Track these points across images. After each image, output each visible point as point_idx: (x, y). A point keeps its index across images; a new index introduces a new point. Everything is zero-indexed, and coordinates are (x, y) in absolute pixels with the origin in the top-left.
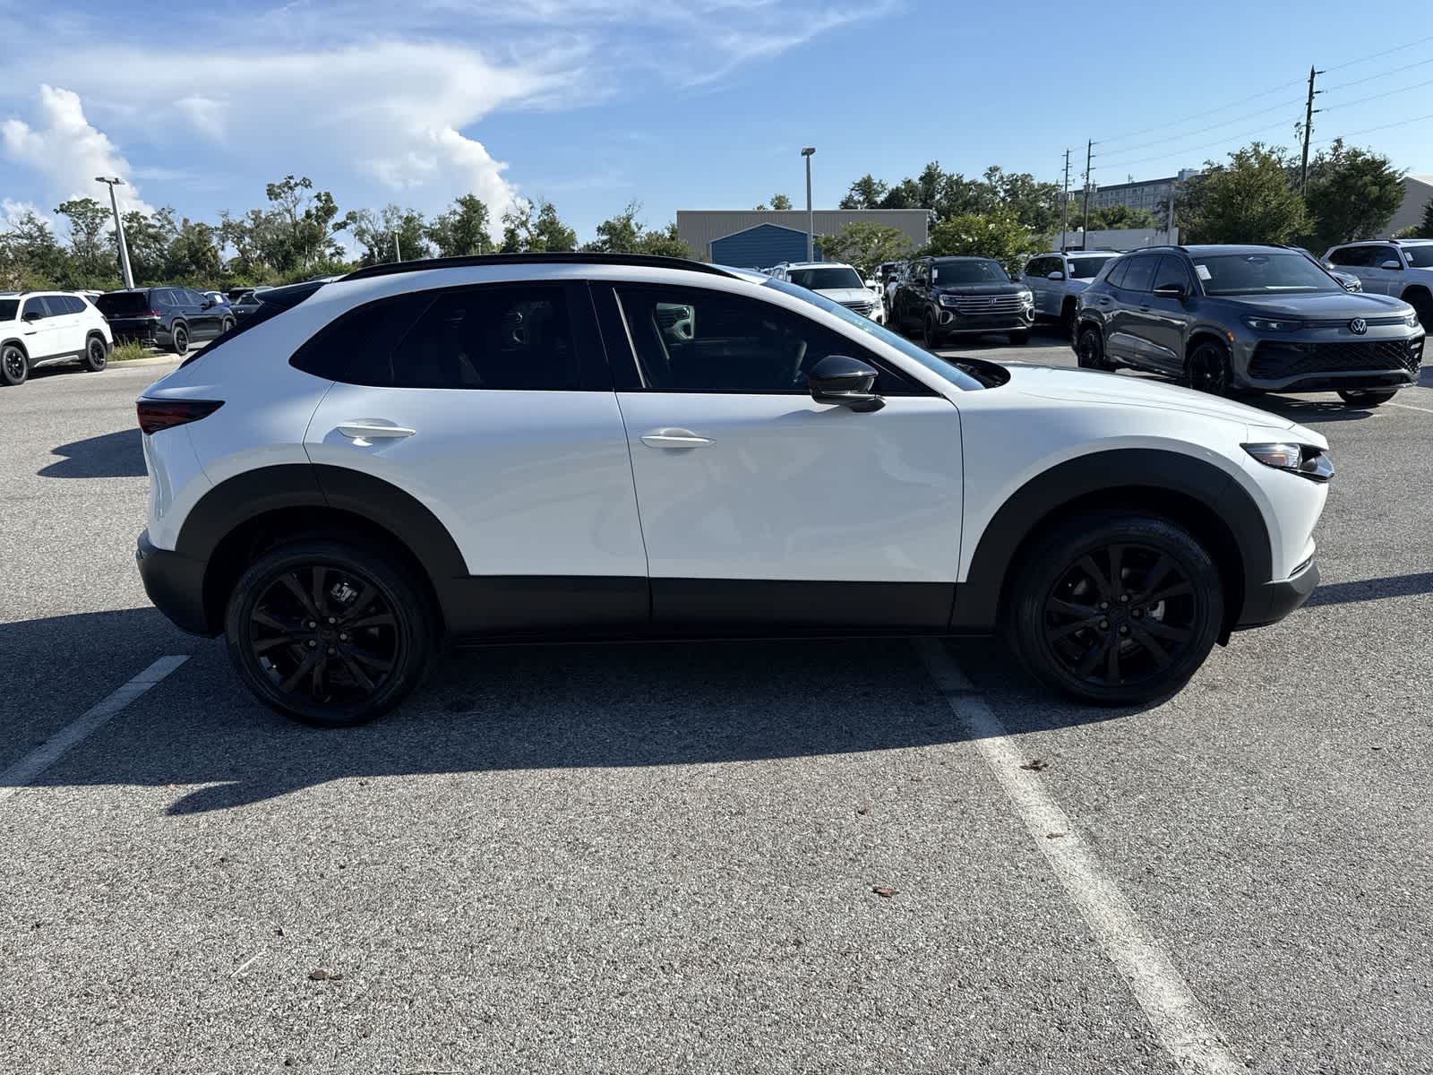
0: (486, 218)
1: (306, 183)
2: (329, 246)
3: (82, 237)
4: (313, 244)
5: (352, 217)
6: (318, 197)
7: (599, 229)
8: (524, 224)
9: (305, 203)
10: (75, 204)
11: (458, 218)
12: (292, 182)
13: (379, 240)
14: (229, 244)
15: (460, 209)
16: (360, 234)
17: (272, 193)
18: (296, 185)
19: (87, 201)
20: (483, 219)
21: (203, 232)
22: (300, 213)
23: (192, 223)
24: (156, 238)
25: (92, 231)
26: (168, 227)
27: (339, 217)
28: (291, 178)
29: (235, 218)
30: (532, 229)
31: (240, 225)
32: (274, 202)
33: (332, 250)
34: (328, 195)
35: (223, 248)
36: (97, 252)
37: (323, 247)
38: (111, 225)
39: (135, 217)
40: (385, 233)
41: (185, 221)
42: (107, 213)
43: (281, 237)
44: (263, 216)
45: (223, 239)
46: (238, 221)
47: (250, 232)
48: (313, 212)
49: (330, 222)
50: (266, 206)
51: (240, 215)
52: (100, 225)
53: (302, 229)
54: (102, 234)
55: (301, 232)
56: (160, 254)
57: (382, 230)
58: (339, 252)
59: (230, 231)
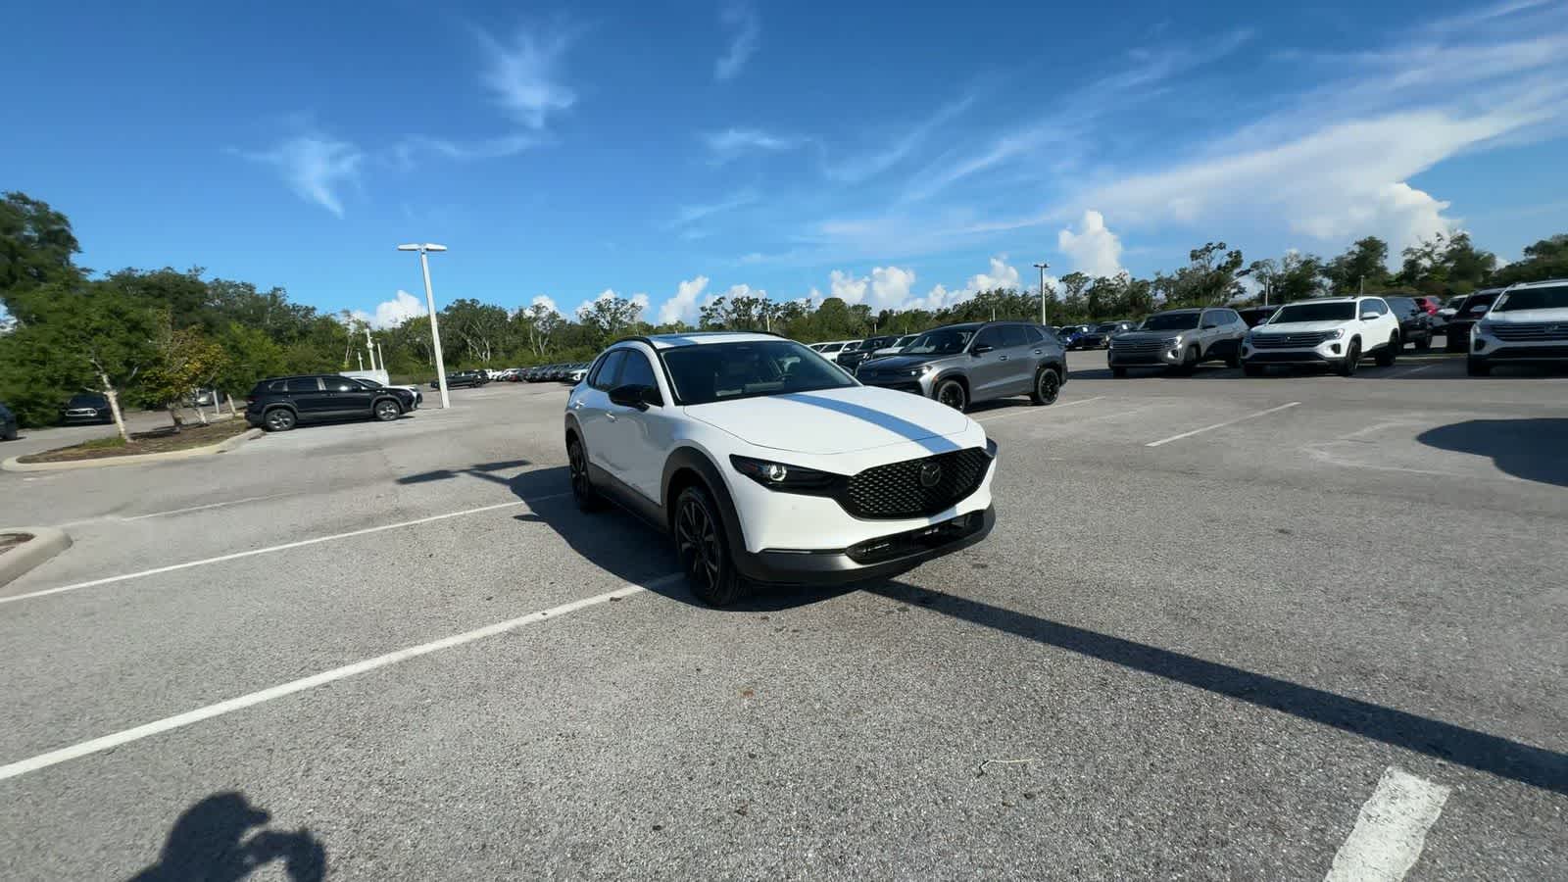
0: (1385, 254)
1: (1222, 246)
2: (1234, 288)
3: (1071, 294)
4: (1219, 288)
5: (1256, 266)
6: (1230, 255)
7: (1528, 250)
8: (1428, 255)
9: (1219, 259)
10: (1071, 276)
11: (1355, 257)
12: (1211, 247)
13: (1275, 279)
14: (1160, 291)
15: (1357, 249)
16: (1260, 278)
17: (1194, 256)
18: (1214, 248)
19: (1078, 273)
20: (1381, 255)
21: (1145, 284)
22: (1214, 266)
23: (1137, 281)
24: (1112, 292)
25: (1077, 290)
26: (1122, 284)
27: (1245, 266)
28: (1211, 244)
29: (1165, 275)
30: (1435, 257)
31: (1169, 279)
32: (1194, 262)
33: (1235, 290)
34: (1238, 253)
35: (1155, 295)
36: (1078, 302)
37: (1228, 289)
38: (1088, 286)
39: (1103, 280)
40: (1283, 275)
41: (1134, 279)
42: (1087, 279)
43: (1195, 284)
44: (1187, 271)
45: (1157, 289)
46: (1168, 276)
47: (1176, 283)
48: (1223, 265)
49: (1236, 271)
50: (1189, 265)
51: (1170, 272)
52: (1082, 286)
53: (1213, 278)
54: (1082, 291)
55: (1211, 280)
56: (1115, 300)
57: (1281, 273)
58: (1241, 291)
59: (1162, 283)
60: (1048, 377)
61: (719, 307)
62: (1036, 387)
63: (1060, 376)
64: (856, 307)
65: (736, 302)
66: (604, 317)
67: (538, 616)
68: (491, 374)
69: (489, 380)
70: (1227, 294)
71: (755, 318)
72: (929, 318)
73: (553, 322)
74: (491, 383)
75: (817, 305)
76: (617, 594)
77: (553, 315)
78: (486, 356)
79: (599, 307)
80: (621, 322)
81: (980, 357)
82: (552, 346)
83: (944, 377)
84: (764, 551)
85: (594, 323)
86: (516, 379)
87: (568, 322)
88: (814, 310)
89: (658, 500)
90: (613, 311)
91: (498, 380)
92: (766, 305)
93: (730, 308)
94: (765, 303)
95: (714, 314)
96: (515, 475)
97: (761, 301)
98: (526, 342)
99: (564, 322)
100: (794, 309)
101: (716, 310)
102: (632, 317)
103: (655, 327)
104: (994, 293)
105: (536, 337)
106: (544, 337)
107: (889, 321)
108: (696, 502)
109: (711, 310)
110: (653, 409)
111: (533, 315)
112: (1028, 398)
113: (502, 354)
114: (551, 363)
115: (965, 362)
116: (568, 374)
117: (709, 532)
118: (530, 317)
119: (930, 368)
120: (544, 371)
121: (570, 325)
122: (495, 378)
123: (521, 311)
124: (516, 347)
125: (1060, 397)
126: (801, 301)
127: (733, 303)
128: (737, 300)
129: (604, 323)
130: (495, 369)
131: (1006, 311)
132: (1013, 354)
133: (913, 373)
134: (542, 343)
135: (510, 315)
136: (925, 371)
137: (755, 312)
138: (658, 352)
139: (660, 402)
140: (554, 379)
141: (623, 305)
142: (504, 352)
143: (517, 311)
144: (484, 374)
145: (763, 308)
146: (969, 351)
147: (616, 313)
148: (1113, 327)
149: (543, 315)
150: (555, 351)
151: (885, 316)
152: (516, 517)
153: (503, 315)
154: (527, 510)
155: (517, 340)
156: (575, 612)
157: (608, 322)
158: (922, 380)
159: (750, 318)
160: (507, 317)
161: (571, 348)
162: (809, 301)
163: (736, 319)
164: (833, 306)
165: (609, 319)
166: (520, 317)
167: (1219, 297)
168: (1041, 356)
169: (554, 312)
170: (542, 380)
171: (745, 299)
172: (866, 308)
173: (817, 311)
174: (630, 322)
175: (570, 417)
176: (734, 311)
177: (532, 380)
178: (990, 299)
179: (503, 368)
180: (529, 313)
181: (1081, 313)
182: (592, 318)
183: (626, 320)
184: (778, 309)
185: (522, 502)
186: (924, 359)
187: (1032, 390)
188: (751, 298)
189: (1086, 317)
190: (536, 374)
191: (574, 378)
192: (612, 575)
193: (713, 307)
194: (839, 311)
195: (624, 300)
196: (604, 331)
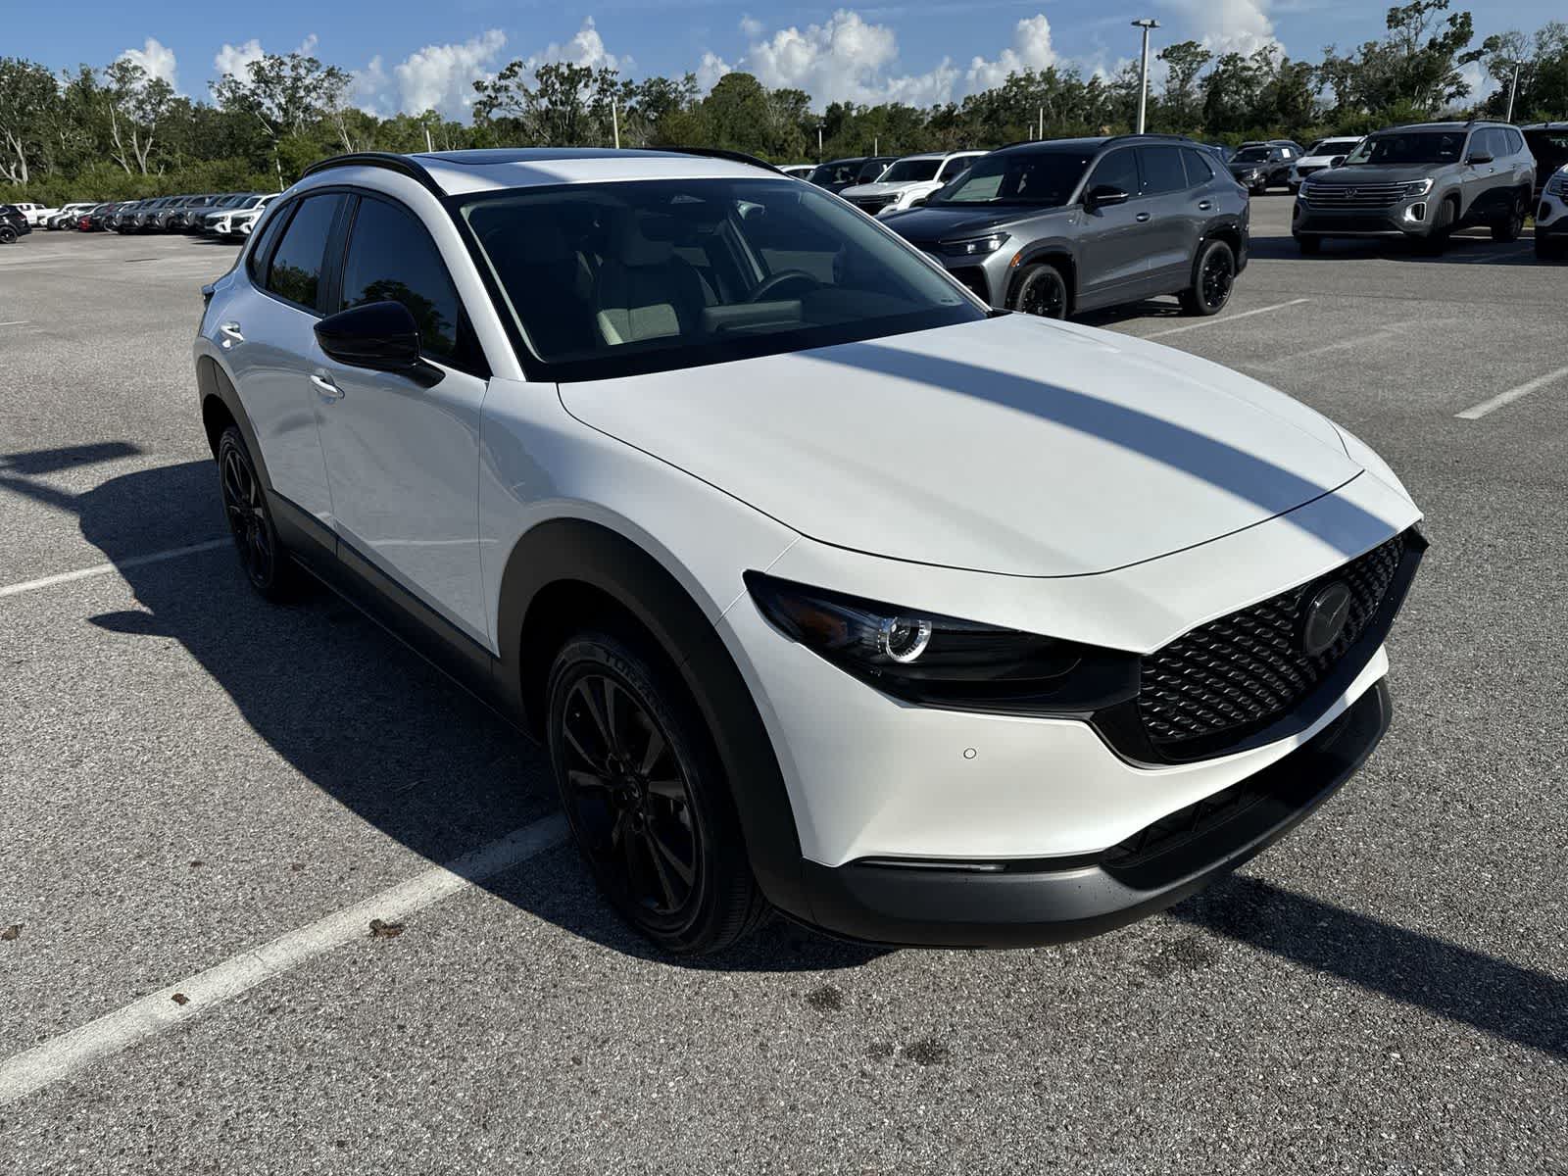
2: (1451, 84)
3: (1176, 83)
4: (1428, 82)
5: (1491, 44)
6: (1452, 20)
9: (1435, 26)
10: (1178, 48)
13: (1520, 71)
14: (1328, 85)
16: (1495, 68)
17: (1394, 19)
18: (1429, 5)
19: (1192, 43)
21: (1302, 72)
22: (1424, 40)
23: (1291, 63)
24: (1248, 83)
25: (1187, 77)
26: (1266, 69)
27: (1475, 44)
29: (1341, 55)
31: (1346, 63)
32: (1394, 31)
33: (1452, 89)
34: (1467, 16)
35: (1319, 93)
36: (1187, 101)
37: (1441, 85)
38: (1207, 70)
39: (1232, 59)
40: (1532, 64)
41: (1286, 60)
42: (1206, 56)
43: (1388, 75)
44: (1377, 49)
45: (1323, 81)
46: (1344, 57)
47: (1355, 69)
48: (1440, 40)
49: (1459, 52)
50: (1383, 36)
51: (1349, 50)
52: (1197, 70)
53: (1419, 63)
54: (1196, 80)
55: (1416, 67)
56: (1249, 100)
57: (1529, 59)
58: (1462, 91)
59: (1335, 70)
60: (1218, 256)
61: (511, 83)
62: (1194, 281)
63: (1236, 255)
64: (781, 95)
65: (547, 71)
66: (271, 96)
67: (161, 1009)
68: (32, 215)
69: (28, 228)
70: (1438, 96)
71: (586, 111)
72: (917, 122)
73: (160, 102)
74: (35, 232)
75: (706, 87)
76: (390, 906)
77: (159, 89)
78: (19, 174)
79: (257, 73)
80: (307, 109)
81: (1100, 215)
82: (162, 154)
83: (1031, 257)
84: (858, 863)
85: (251, 107)
86: (92, 226)
87: (193, 104)
88: (700, 98)
89: (490, 639)
90: (289, 83)
91: (51, 226)
92: (606, 86)
93: (534, 87)
94: (603, 79)
95: (503, 98)
96: (88, 486)
97: (595, 74)
98: (104, 147)
99: (185, 103)
100: (662, 94)
101: (506, 89)
102: (331, 98)
103: (380, 121)
104: (1038, 78)
105: (125, 136)
106: (144, 135)
107: (843, 126)
108: (616, 678)
109: (497, 90)
110: (456, 381)
111: (115, 86)
112: (1174, 300)
113: (53, 169)
114: (163, 192)
115: (1069, 223)
116: (202, 218)
117: (666, 770)
118: (108, 91)
119: (1004, 238)
120: (150, 210)
121: (197, 110)
122: (44, 222)
123: (86, 75)
124: (83, 156)
125: (1232, 299)
126: (677, 79)
127: (539, 75)
128: (548, 70)
129: (272, 106)
130: (41, 203)
131: (1059, 114)
132: (1159, 208)
133: (970, 248)
134: (142, 147)
135: (63, 85)
136: (994, 244)
137: (586, 95)
138: (452, 204)
139: (481, 368)
140: (173, 228)
141: (309, 71)
142: (58, 164)
143: (77, 77)
144: (16, 215)
145: (602, 91)
146: (1080, 200)
147: (295, 89)
148: (1261, 154)
149: (137, 86)
150: (169, 167)
151: (836, 115)
152: (97, 621)
153: (47, 86)
154: (122, 598)
155: (83, 139)
156: (270, 983)
157: (279, 106)
158: (987, 263)
159: (575, 111)
160: (54, 89)
161: (206, 160)
162: (690, 79)
163: (547, 111)
164: (738, 89)
165: (283, 101)
166: (84, 89)
167: (1424, 101)
168: (1209, 214)
169: (159, 80)
170: (148, 230)
171: (564, 70)
172: (801, 98)
173: (706, 100)
174: (328, 110)
175: (207, 366)
176: (543, 93)
177: (126, 229)
178: (1032, 89)
179: (60, 200)
180: (105, 81)
181: (1190, 123)
182: (245, 97)
183: (318, 104)
184: (630, 93)
185: (110, 567)
186: (985, 216)
187: (1185, 284)
188: (576, 67)
189: (1198, 131)
190: (132, 217)
191: (218, 227)
192: (367, 830)
193: (499, 83)
194: (749, 102)
195: (310, 60)
196: (274, 125)
